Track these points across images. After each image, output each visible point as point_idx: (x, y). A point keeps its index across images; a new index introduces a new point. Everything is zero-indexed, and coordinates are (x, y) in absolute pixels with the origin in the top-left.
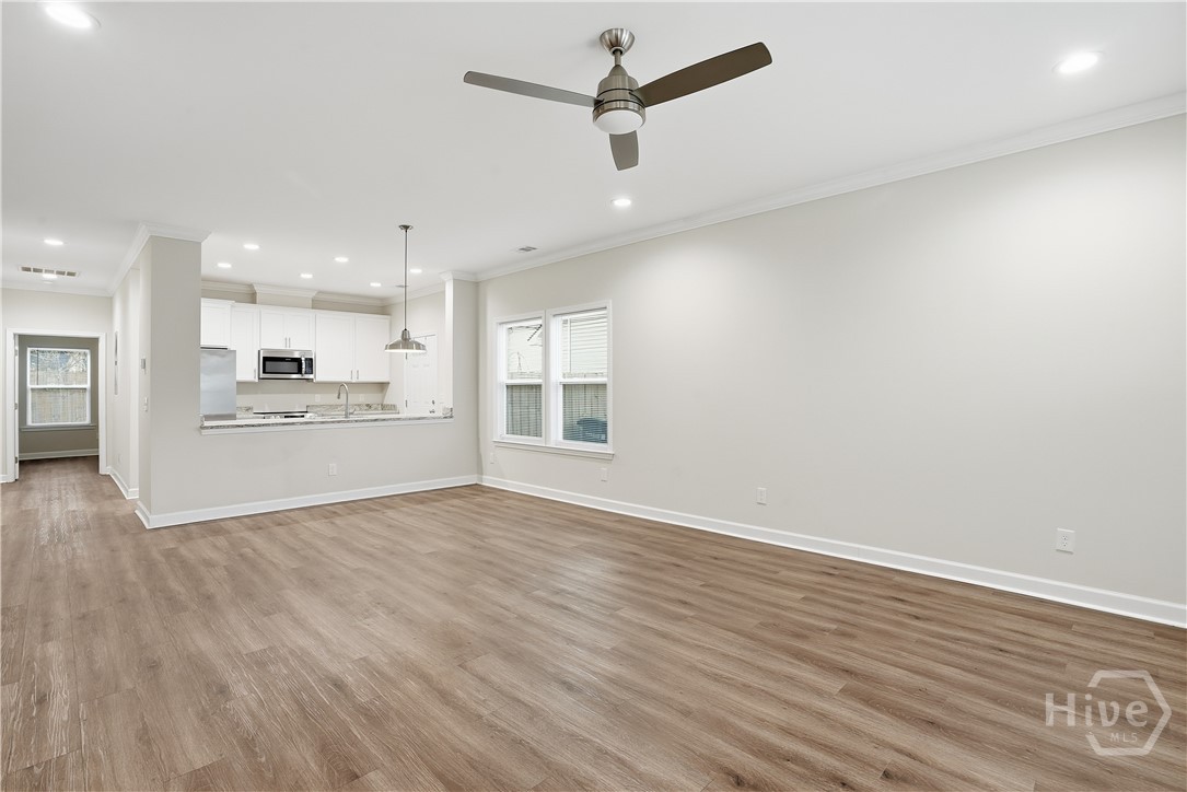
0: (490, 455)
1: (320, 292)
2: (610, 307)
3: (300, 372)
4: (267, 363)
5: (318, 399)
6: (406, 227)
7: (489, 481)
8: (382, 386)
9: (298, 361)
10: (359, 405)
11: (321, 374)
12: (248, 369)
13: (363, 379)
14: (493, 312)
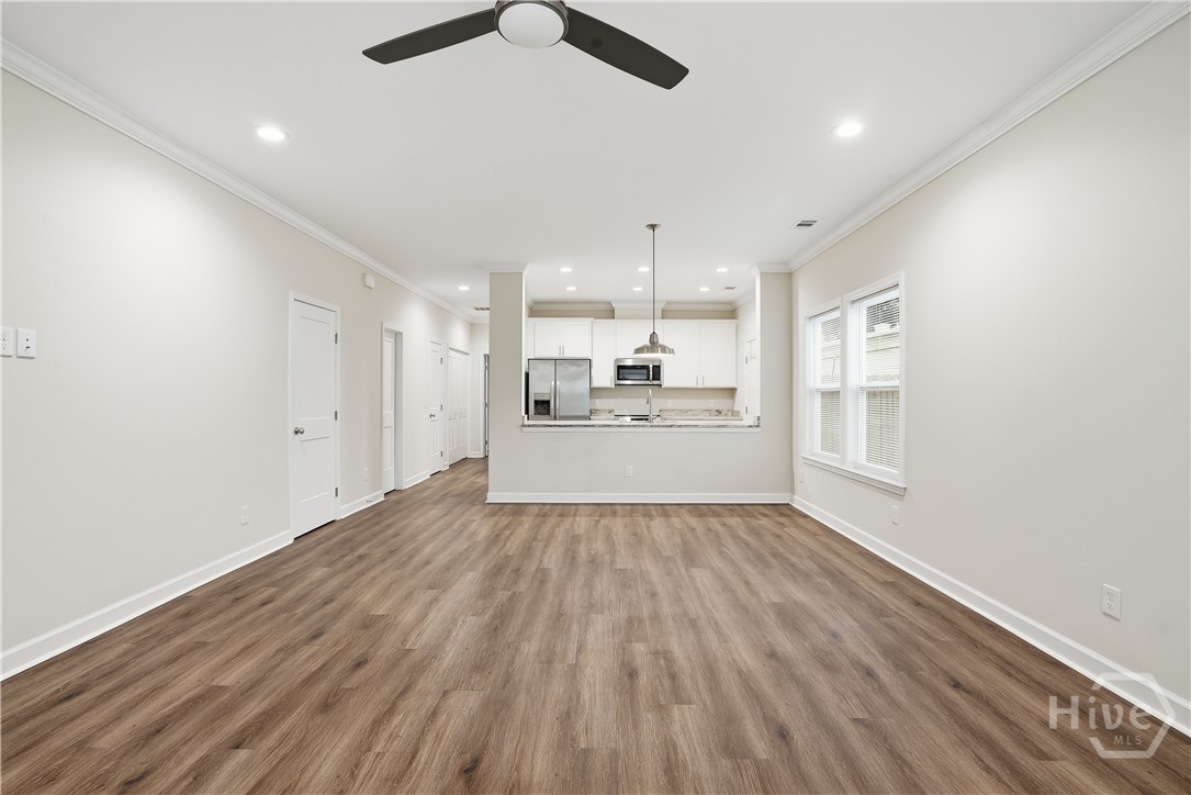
0: (802, 473)
1: (668, 303)
2: (902, 285)
3: (648, 379)
4: (621, 371)
5: (670, 403)
6: (653, 227)
7: (799, 503)
8: (732, 391)
9: (646, 367)
10: (708, 410)
11: (668, 379)
12: (604, 376)
13: (708, 385)
14: (804, 305)
